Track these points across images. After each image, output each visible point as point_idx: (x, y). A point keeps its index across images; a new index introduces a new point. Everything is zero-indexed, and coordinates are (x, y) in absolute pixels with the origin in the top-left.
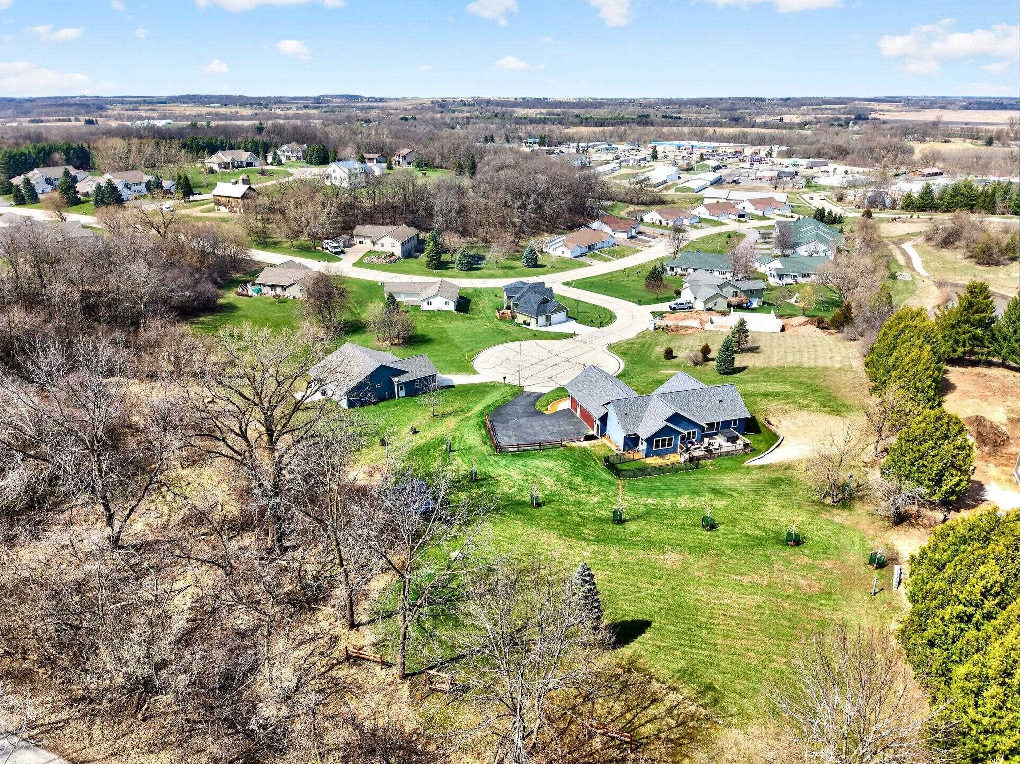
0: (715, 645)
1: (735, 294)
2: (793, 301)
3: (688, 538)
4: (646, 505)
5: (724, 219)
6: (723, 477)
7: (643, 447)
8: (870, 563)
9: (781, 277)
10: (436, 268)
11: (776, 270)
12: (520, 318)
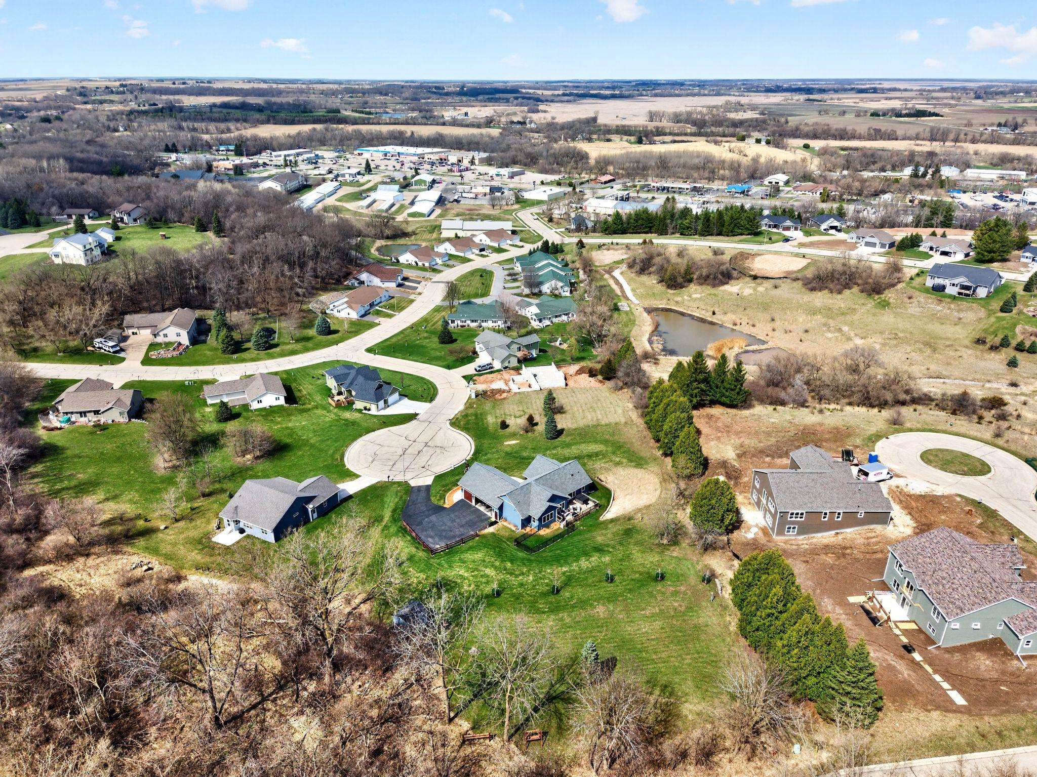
0: (653, 660)
1: (519, 349)
2: (558, 343)
3: (602, 592)
4: (564, 573)
5: (469, 255)
6: (594, 534)
7: (535, 524)
8: (703, 581)
9: (540, 321)
10: (234, 353)
11: (536, 315)
12: (359, 405)
